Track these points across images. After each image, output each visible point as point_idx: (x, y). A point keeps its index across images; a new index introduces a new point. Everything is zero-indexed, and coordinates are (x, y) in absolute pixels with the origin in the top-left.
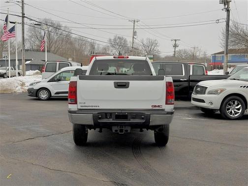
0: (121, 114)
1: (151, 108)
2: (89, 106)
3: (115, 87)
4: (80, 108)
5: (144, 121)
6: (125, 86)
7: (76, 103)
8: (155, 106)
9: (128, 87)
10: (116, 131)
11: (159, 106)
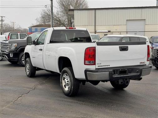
0: (123, 70)
1: (139, 64)
2: (103, 66)
3: (120, 50)
4: (97, 67)
5: (139, 74)
6: (126, 49)
7: (95, 64)
8: (142, 63)
9: (127, 50)
10: (122, 83)
11: (144, 63)
